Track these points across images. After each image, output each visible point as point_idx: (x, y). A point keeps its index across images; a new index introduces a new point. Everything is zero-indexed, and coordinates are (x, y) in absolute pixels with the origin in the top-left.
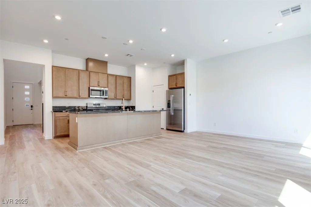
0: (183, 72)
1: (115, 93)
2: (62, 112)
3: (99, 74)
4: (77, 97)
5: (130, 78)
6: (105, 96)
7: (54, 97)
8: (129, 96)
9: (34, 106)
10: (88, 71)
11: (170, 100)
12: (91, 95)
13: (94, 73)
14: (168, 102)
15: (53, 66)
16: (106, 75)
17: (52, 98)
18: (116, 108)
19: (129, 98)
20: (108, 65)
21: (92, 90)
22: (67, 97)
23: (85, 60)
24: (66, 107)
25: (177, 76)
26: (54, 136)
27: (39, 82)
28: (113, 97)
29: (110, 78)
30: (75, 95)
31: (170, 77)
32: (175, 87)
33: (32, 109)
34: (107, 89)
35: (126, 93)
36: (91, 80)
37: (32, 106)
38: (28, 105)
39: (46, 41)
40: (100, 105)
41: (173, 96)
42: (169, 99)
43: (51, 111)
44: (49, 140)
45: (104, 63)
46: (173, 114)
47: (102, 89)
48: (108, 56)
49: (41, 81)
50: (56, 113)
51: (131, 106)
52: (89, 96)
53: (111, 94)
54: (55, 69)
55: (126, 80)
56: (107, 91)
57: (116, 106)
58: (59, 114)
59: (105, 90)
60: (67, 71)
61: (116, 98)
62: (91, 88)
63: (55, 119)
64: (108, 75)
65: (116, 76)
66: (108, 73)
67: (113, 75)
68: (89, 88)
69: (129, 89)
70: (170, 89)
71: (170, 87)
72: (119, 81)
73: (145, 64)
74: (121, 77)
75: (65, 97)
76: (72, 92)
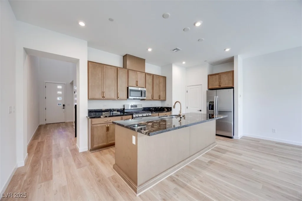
0: (232, 70)
1: (152, 93)
2: (100, 117)
3: (138, 72)
4: (115, 98)
5: (165, 78)
6: (144, 97)
7: (90, 99)
8: (165, 96)
9: (66, 105)
10: (126, 68)
11: (214, 102)
12: (130, 96)
13: (133, 71)
14: (210, 104)
15: (89, 62)
16: (144, 73)
17: (88, 100)
18: (151, 109)
19: (164, 99)
21: (131, 90)
22: (104, 98)
23: (123, 57)
24: (103, 110)
25: (220, 75)
26: (90, 148)
27: (70, 82)
28: (151, 98)
29: (147, 76)
30: (113, 97)
31: (210, 77)
32: (218, 87)
33: (64, 108)
34: (145, 89)
35: (162, 94)
36: (129, 79)
37: (64, 105)
38: (61, 104)
39: (82, 24)
40: (137, 107)
41: (218, 97)
42: (212, 101)
43: (87, 117)
44: (84, 153)
47: (140, 89)
48: (152, 50)
49: (73, 81)
50: (93, 120)
51: (166, 107)
52: (128, 98)
53: (148, 95)
54: (91, 64)
55: (162, 80)
56: (145, 91)
57: (152, 108)
58: (96, 121)
59: (144, 91)
60: (104, 67)
61: (153, 99)
62: (130, 88)
63: (92, 126)
64: (146, 73)
65: (153, 75)
66: (146, 72)
67: (150, 74)
68: (128, 88)
69: (165, 89)
70: (210, 89)
71: (210, 87)
72: (156, 81)
73: (184, 63)
74: (157, 76)
76: (110, 93)
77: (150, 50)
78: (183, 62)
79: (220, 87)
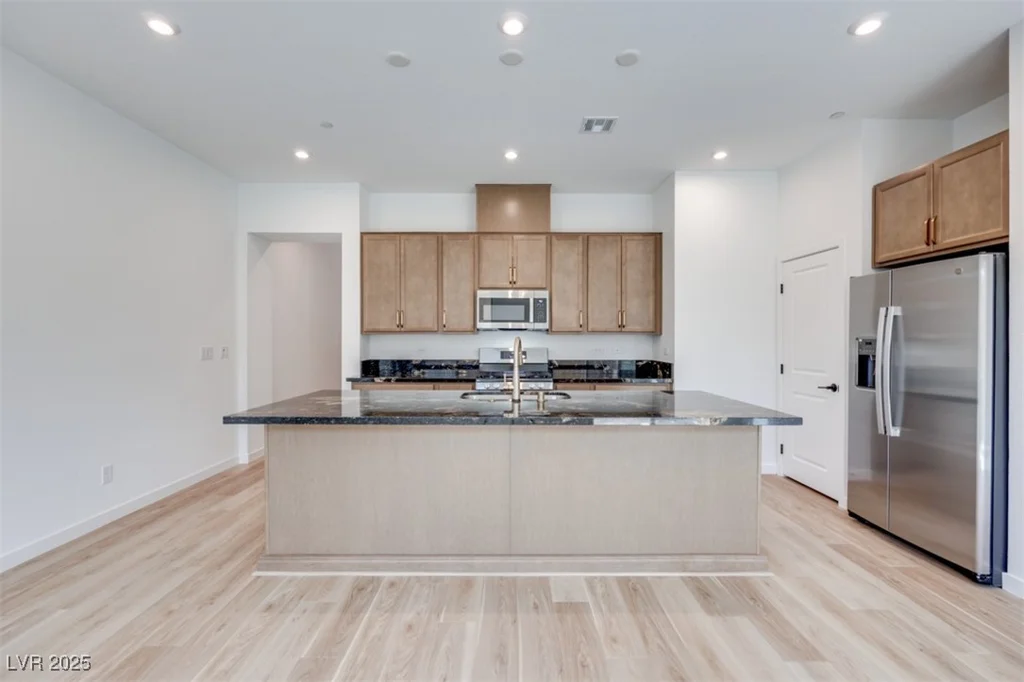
1: (582, 307)
3: (516, 237)
4: (435, 328)
5: (658, 236)
6: (535, 321)
7: (367, 332)
8: (653, 319)
11: (875, 341)
12: (482, 321)
13: (498, 237)
14: (864, 352)
15: (362, 234)
16: (545, 238)
17: (364, 335)
19: (652, 327)
20: (554, 197)
21: (484, 301)
22: (402, 329)
24: (414, 363)
28: (575, 326)
29: (560, 248)
30: (430, 323)
31: (879, 195)
32: (922, 248)
34: (544, 294)
36: (484, 266)
39: (302, 155)
41: (895, 311)
42: (868, 336)
45: (537, 195)
46: (895, 432)
47: (522, 294)
51: (660, 364)
52: (475, 326)
53: (564, 314)
54: (370, 240)
56: (546, 300)
59: (535, 299)
60: (403, 243)
61: (583, 330)
62: (481, 294)
64: (553, 237)
65: (588, 237)
66: (552, 230)
67: (572, 236)
68: (475, 294)
69: (652, 287)
70: (881, 265)
71: (882, 257)
72: (604, 258)
73: (720, 155)
74: (610, 238)
75: (398, 329)
76: (419, 311)
77: (511, 155)
78: (713, 154)
79: (931, 248)
